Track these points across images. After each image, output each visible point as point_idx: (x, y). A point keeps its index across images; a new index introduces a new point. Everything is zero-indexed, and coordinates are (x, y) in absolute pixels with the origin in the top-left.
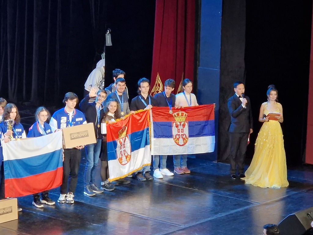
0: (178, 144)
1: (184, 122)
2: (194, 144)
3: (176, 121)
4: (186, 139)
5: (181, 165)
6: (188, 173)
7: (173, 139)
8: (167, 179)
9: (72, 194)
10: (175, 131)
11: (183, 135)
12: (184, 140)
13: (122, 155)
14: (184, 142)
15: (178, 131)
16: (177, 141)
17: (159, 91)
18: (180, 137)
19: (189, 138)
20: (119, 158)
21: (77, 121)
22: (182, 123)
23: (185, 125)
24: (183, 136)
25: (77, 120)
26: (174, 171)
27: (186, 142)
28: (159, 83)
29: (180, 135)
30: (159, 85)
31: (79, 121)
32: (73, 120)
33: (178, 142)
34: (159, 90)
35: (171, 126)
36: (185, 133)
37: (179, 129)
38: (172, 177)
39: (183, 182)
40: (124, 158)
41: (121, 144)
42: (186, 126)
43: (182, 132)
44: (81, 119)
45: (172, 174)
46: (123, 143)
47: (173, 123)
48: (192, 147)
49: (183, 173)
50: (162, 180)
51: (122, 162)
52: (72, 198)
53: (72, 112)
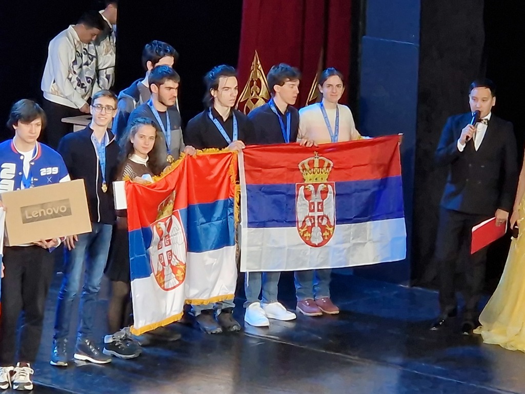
0: (308, 243)
1: (325, 184)
2: (349, 242)
3: (306, 182)
4: (329, 229)
5: (315, 293)
6: (332, 314)
7: (296, 228)
8: (277, 329)
9: (27, 366)
10: (302, 209)
11: (322, 217)
12: (323, 232)
13: (164, 264)
14: (323, 237)
15: (310, 207)
16: (307, 235)
17: (258, 100)
18: (314, 223)
19: (336, 226)
20: (156, 273)
21: (42, 174)
22: (321, 188)
23: (327, 192)
24: (322, 219)
25: (44, 172)
26: (297, 307)
27: (330, 237)
28: (259, 79)
29: (314, 218)
30: (259, 84)
31: (49, 176)
32: (34, 171)
33: (310, 238)
34: (258, 97)
35: (293, 197)
36: (326, 212)
37: (313, 203)
38: (291, 325)
39: (320, 338)
40: (168, 271)
41: (160, 237)
42: (329, 194)
43: (319, 210)
44: (55, 170)
45: (292, 316)
46: (165, 233)
47: (299, 186)
48: (344, 249)
49: (320, 314)
50: (267, 331)
51: (164, 283)
52: (28, 376)
53: (32, 152)
